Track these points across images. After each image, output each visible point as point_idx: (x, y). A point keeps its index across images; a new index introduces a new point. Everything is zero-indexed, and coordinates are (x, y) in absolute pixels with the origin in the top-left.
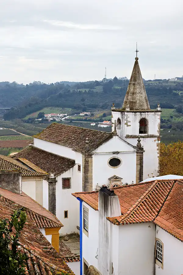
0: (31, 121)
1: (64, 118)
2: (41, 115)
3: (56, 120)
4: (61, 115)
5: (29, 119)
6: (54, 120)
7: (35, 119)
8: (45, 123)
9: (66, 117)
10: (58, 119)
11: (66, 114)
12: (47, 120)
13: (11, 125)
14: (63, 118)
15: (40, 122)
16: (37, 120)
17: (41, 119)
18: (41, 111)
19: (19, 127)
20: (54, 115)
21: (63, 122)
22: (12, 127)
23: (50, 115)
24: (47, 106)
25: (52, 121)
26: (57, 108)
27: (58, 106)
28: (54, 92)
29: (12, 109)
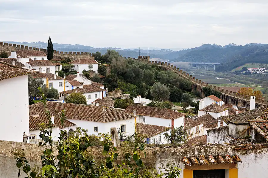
0: (237, 73)
1: (264, 71)
2: (245, 69)
3: (257, 73)
4: (261, 69)
5: (236, 72)
6: (256, 73)
7: (240, 72)
8: (249, 75)
9: (265, 71)
10: (258, 72)
11: (265, 69)
12: (250, 73)
13: (225, 76)
14: (262, 71)
15: (244, 74)
16: (242, 72)
17: (245, 72)
18: (245, 66)
19: (232, 78)
20: (255, 68)
21: (263, 74)
22: (225, 77)
23: (252, 69)
24: (248, 62)
25: (254, 73)
26: (256, 64)
27: (257, 62)
28: (251, 51)
29: (222, 64)
